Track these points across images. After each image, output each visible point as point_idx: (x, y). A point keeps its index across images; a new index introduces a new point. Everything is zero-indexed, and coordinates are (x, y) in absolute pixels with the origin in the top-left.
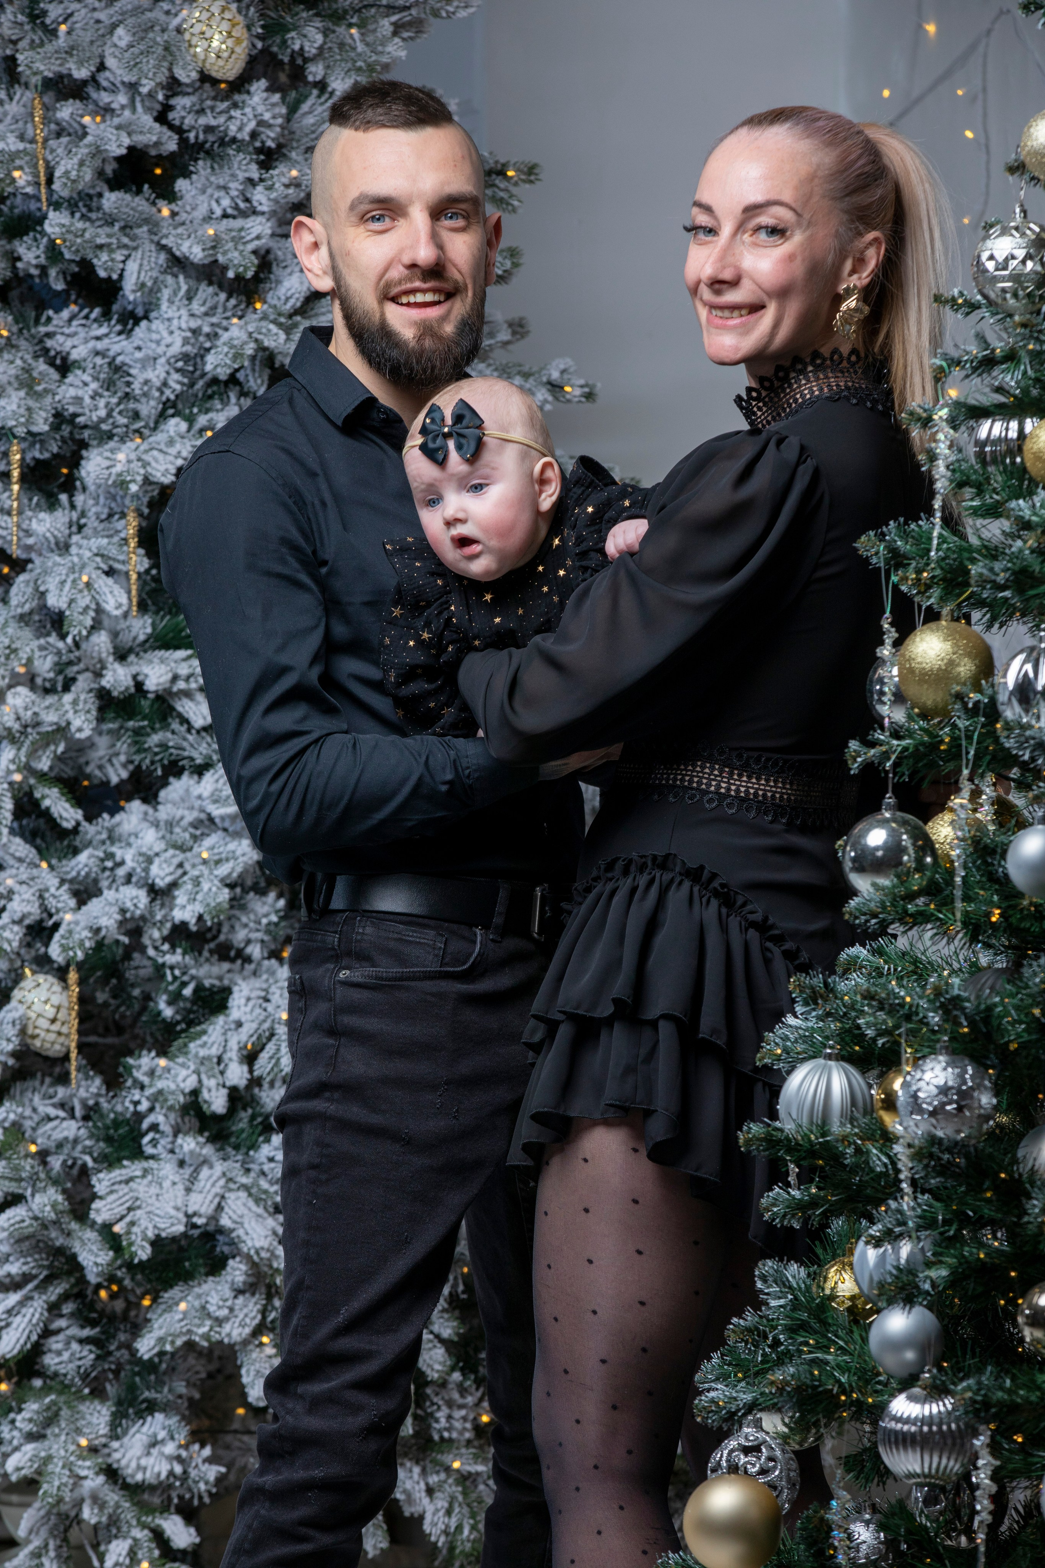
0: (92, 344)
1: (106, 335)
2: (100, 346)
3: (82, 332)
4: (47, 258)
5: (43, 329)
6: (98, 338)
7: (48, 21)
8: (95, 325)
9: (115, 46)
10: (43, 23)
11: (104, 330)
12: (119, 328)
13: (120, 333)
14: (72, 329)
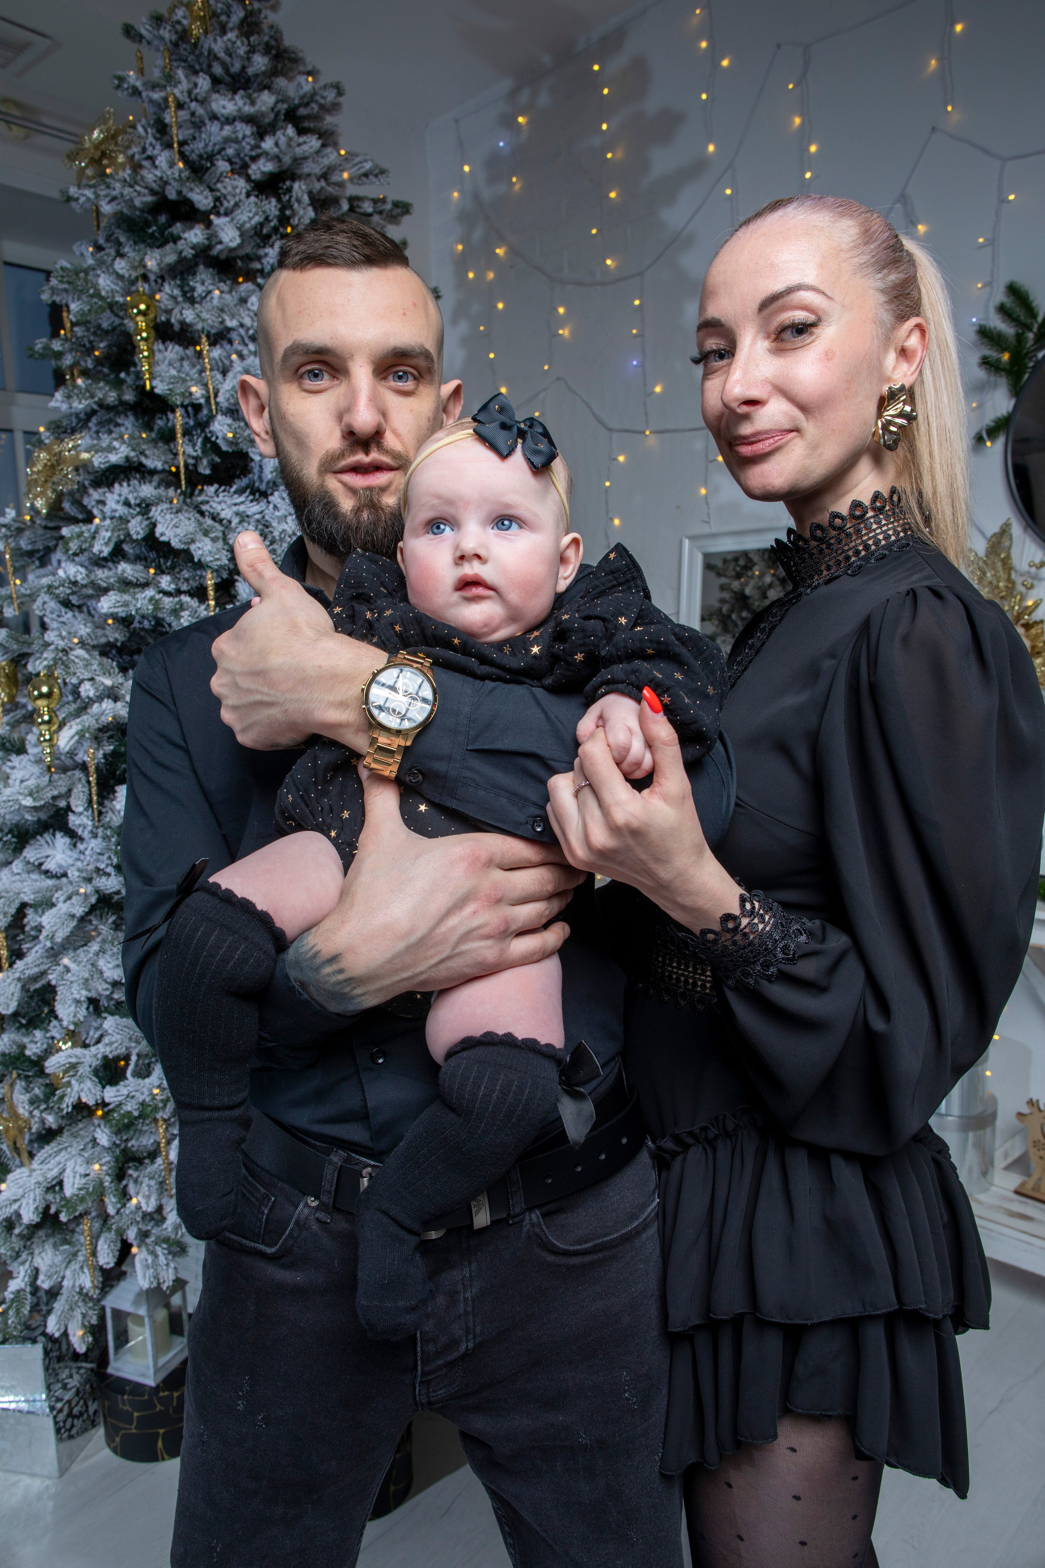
0: (235, 508)
1: (242, 503)
2: (242, 508)
3: (229, 502)
4: (203, 452)
5: (200, 499)
6: (236, 505)
7: (196, 294)
8: (236, 496)
9: (249, 310)
10: (193, 296)
11: (242, 499)
12: (251, 497)
13: (252, 501)
14: (221, 498)
